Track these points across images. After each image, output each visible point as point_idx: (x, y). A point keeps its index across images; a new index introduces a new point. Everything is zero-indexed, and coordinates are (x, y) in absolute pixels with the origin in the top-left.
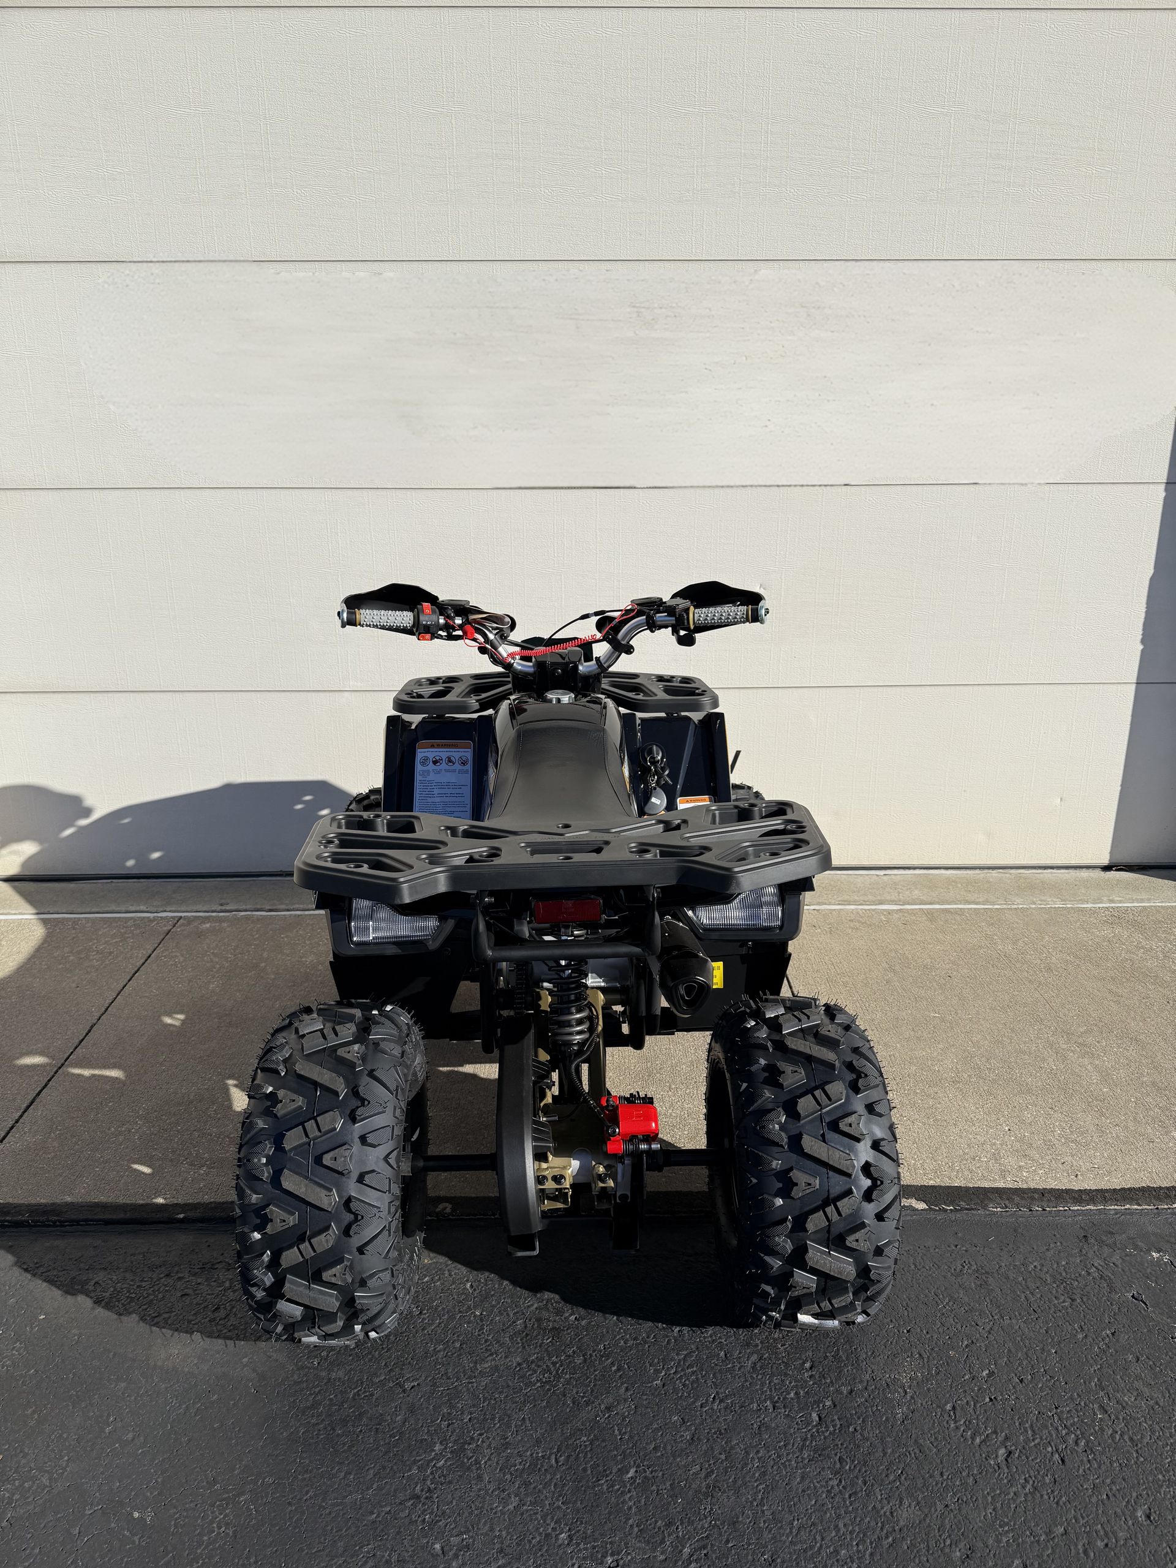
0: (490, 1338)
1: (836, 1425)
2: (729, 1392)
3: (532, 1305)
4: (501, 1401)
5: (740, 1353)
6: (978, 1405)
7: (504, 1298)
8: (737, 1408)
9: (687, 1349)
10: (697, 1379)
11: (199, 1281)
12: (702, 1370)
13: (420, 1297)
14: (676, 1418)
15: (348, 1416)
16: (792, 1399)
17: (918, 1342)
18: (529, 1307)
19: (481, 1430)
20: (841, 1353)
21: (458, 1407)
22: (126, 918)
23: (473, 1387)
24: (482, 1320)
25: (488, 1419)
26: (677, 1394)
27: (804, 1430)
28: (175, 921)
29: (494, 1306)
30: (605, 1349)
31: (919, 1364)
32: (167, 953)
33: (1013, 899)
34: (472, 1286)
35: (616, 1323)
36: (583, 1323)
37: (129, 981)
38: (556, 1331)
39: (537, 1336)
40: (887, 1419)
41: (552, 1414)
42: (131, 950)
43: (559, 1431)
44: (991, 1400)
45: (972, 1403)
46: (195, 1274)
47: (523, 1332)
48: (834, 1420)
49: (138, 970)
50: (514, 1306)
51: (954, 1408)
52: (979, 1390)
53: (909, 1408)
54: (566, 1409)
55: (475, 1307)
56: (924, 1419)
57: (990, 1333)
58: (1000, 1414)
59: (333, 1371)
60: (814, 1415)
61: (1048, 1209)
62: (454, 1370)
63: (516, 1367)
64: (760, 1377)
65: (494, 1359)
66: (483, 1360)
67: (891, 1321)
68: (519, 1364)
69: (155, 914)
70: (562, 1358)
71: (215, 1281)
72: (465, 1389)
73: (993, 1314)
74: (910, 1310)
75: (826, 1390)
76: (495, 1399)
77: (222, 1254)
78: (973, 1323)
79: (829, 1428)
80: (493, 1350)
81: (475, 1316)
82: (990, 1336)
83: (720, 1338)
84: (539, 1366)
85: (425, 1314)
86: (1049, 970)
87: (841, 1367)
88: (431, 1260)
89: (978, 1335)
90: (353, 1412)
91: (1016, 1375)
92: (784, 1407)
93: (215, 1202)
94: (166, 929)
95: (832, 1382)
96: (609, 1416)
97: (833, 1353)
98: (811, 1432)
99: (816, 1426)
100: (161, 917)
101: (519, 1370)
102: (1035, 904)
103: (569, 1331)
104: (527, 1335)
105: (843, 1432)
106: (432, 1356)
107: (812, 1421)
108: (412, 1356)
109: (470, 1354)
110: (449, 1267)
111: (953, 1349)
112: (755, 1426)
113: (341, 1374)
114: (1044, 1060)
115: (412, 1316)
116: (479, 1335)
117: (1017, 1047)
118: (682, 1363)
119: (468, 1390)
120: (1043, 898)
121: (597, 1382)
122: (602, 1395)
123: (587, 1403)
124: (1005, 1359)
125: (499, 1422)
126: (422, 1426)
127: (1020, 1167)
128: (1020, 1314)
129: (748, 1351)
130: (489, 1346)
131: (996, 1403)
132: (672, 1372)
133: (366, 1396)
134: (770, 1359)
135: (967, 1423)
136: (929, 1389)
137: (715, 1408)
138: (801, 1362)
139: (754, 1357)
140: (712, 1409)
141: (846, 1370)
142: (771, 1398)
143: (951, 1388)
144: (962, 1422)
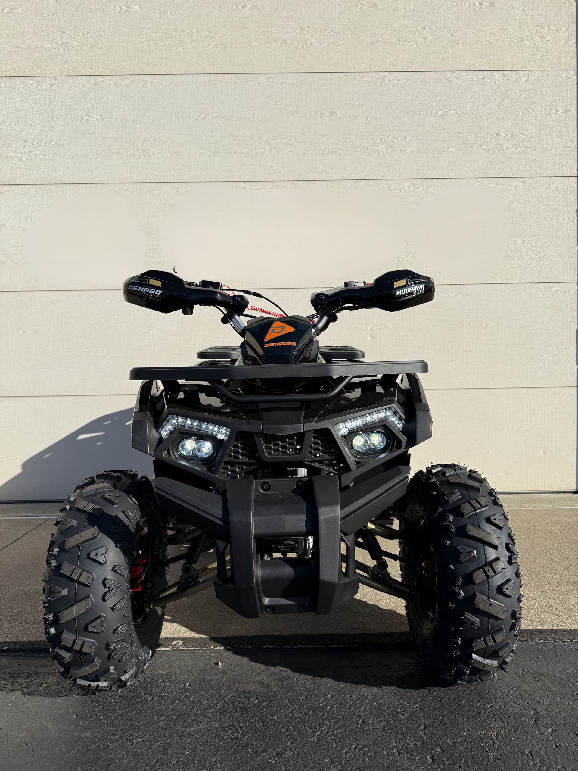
0: (198, 713)
1: (444, 765)
2: (366, 744)
3: (230, 695)
4: (201, 750)
5: (373, 720)
6: (548, 750)
7: (211, 691)
8: (372, 754)
9: (336, 718)
10: (343, 736)
11: (6, 683)
12: (346, 731)
13: (154, 690)
14: (327, 760)
15: (88, 759)
16: (412, 748)
17: (499, 713)
18: (227, 695)
19: (183, 768)
20: (445, 720)
21: (169, 754)
22: (19, 519)
23: (181, 742)
24: (193, 703)
25: (189, 762)
26: (328, 745)
27: (422, 768)
28: (46, 520)
29: (203, 695)
30: (278, 718)
31: (501, 725)
32: (38, 532)
33: (524, 505)
34: (190, 685)
35: (287, 704)
36: (264, 704)
37: (12, 543)
38: (245, 709)
39: (230, 712)
40: (483, 760)
41: (237, 758)
42: (18, 531)
43: (241, 769)
44: (557, 747)
45: (544, 749)
46: (5, 680)
47: (221, 709)
48: (444, 761)
49: (18, 539)
50: (217, 695)
51: (530, 752)
52: (547, 740)
53: (497, 753)
54: (247, 755)
55: (190, 696)
56: (510, 759)
57: (549, 707)
58: (565, 755)
59: (84, 732)
60: (429, 758)
61: (574, 641)
62: (170, 731)
63: (213, 730)
64: (388, 734)
65: (199, 725)
66: (191, 726)
67: (479, 701)
68: (216, 728)
69: (36, 517)
70: (248, 724)
71: (17, 683)
72: (176, 743)
73: (550, 697)
74: (491, 695)
75: (436, 742)
76: (196, 749)
77: (26, 669)
78: (536, 701)
79: (440, 765)
80: (199, 720)
81: (190, 701)
82: (549, 708)
83: (359, 712)
84: (230, 729)
85: (155, 700)
86: (551, 533)
87: (445, 728)
88: (165, 671)
89: (541, 708)
90: (93, 757)
91: (572, 731)
92: (407, 753)
93: (29, 641)
94: (40, 523)
95: (440, 737)
96: (278, 759)
97: (439, 720)
98: (427, 768)
99: (431, 764)
100: (39, 519)
101: (216, 732)
102: (537, 507)
103: (253, 709)
104: (224, 711)
105: (451, 768)
106: (156, 724)
107: (428, 762)
108: (142, 724)
109: (182, 722)
110: (176, 675)
111: (524, 716)
112: (386, 765)
113: (89, 734)
114: (556, 570)
115: (146, 701)
116: (191, 712)
117: (539, 565)
118: (332, 726)
119: (178, 743)
120: (542, 505)
121: (272, 739)
122: (274, 746)
123: (263, 751)
124: (563, 722)
125: (197, 763)
126: (141, 766)
127: (552, 619)
128: (568, 696)
129: (379, 719)
130: (196, 717)
131: (561, 749)
132: (325, 732)
133: (104, 748)
134: (394, 724)
135: (542, 761)
136: (511, 741)
137: (356, 753)
138: (417, 725)
139: (384, 723)
140: (354, 754)
141: (449, 730)
142: (396, 747)
143: (527, 739)
144: (538, 761)
